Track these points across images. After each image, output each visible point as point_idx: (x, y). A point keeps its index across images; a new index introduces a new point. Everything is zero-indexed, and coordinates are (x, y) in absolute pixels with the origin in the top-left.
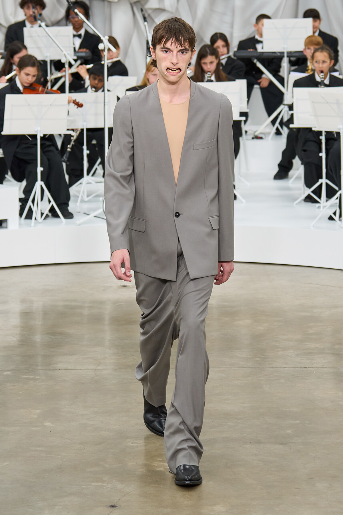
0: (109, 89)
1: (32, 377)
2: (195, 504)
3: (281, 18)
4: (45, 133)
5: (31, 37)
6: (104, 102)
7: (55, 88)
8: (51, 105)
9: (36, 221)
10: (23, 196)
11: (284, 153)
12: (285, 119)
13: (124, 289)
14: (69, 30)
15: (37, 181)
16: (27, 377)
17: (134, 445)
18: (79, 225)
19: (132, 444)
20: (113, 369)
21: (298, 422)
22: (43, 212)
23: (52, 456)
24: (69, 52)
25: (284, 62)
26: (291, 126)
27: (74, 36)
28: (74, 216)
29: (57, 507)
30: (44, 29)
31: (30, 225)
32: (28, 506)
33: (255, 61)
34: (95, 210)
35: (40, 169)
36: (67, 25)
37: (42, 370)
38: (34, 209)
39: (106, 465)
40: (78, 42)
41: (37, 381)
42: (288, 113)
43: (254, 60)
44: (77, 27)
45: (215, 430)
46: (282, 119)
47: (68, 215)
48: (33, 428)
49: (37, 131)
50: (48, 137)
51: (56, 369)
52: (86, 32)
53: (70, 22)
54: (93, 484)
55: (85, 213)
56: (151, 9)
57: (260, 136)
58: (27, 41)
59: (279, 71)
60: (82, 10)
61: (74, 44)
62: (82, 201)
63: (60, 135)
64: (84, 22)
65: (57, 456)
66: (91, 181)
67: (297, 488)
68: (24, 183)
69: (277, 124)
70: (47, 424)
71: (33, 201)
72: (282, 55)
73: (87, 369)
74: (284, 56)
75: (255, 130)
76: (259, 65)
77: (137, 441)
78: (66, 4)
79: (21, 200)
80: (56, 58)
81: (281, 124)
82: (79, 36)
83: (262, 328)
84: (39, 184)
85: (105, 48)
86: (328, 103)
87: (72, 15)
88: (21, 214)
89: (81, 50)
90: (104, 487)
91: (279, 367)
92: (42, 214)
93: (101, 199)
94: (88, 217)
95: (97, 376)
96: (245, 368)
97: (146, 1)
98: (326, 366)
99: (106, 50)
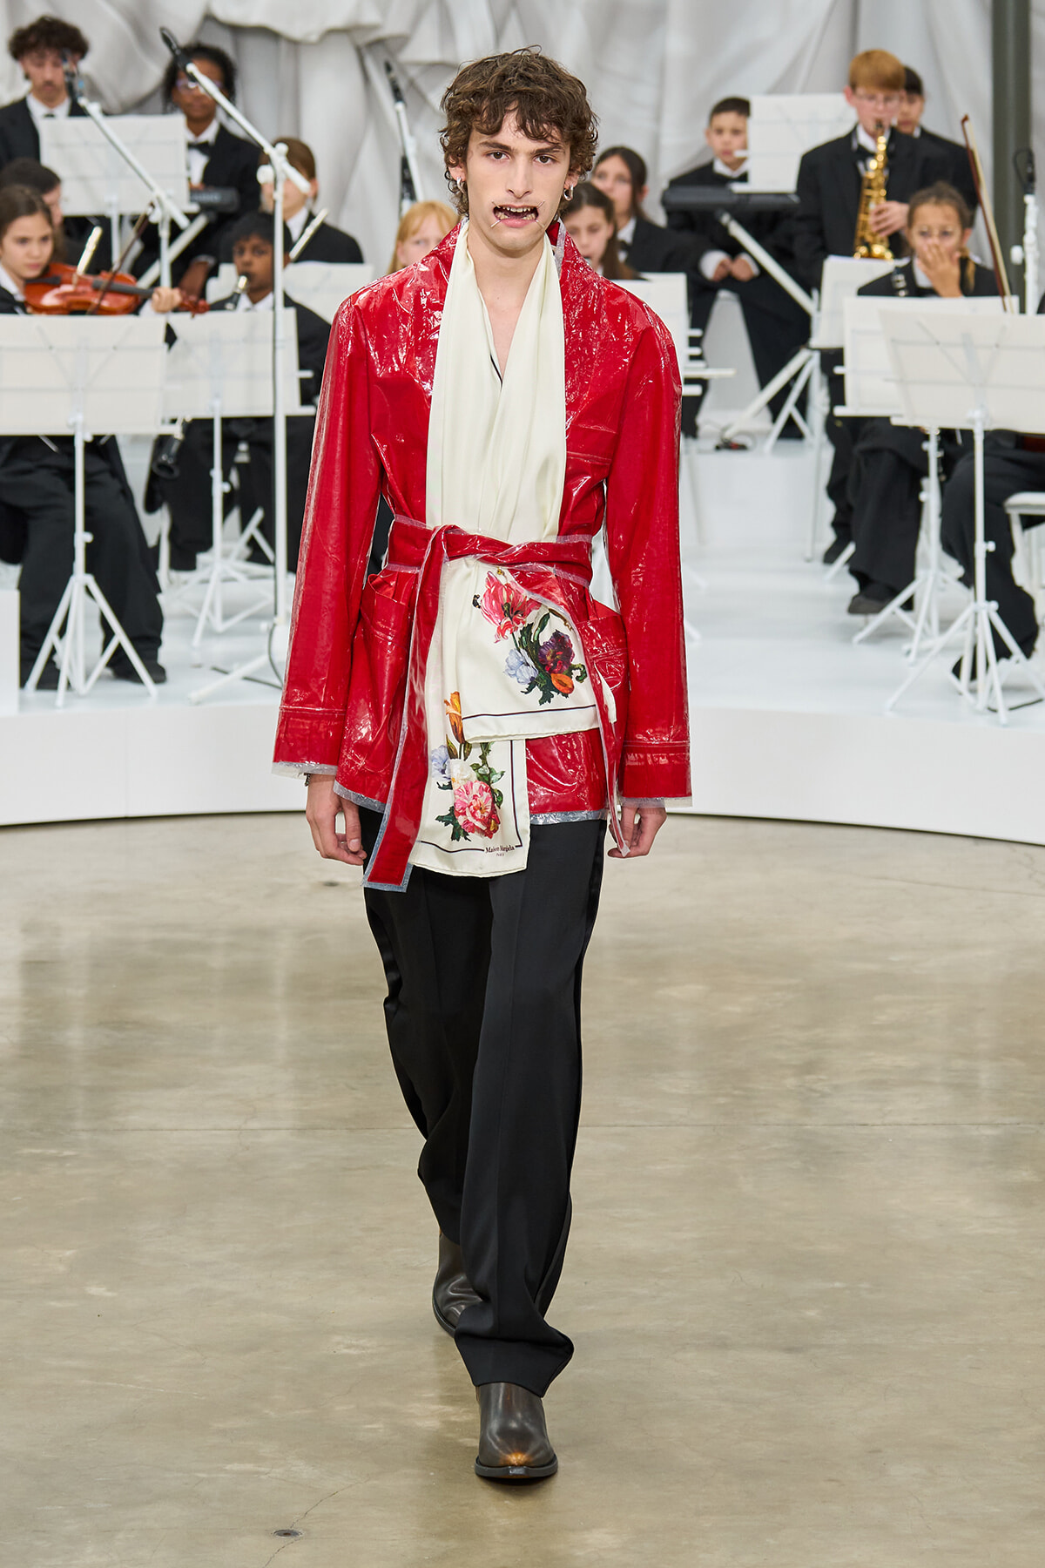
1: (53, 1151)
2: (530, 1526)
3: (804, 91)
4: (99, 432)
5: (59, 146)
6: (274, 341)
8: (115, 348)
9: (70, 693)
13: (331, 892)
14: (175, 126)
15: (72, 571)
16: (39, 1151)
17: (352, 1352)
18: (198, 703)
19: (346, 1351)
20: (292, 1129)
21: (837, 1284)
23: (109, 1384)
24: (173, 193)
27: (190, 145)
29: (121, 1536)
30: (97, 123)
31: (53, 706)
32: (35, 1531)
33: (725, 219)
34: (246, 658)
35: (82, 538)
36: (165, 112)
37: (83, 1130)
38: (64, 654)
39: (267, 1412)
40: (199, 162)
41: (68, 1165)
44: (199, 116)
45: (592, 1307)
48: (53, 1303)
49: (74, 425)
51: (125, 1130)
52: (223, 132)
54: (228, 1467)
55: (215, 669)
56: (417, 64)
57: (740, 440)
61: (188, 168)
62: (210, 633)
64: (216, 103)
65: (122, 1385)
66: (234, 574)
67: (833, 1480)
69: (789, 408)
70: (94, 1290)
71: (62, 632)
73: (215, 1130)
75: (723, 423)
77: (362, 1342)
80: (135, 208)
83: (738, 1009)
84: (80, 579)
85: (275, 180)
86: (938, 343)
87: (182, 82)
88: (24, 678)
90: (263, 1477)
91: (785, 1126)
93: (264, 626)
94: (223, 680)
95: (248, 1148)
96: (686, 1125)
97: (403, 40)
98: (923, 1122)
99: (280, 186)
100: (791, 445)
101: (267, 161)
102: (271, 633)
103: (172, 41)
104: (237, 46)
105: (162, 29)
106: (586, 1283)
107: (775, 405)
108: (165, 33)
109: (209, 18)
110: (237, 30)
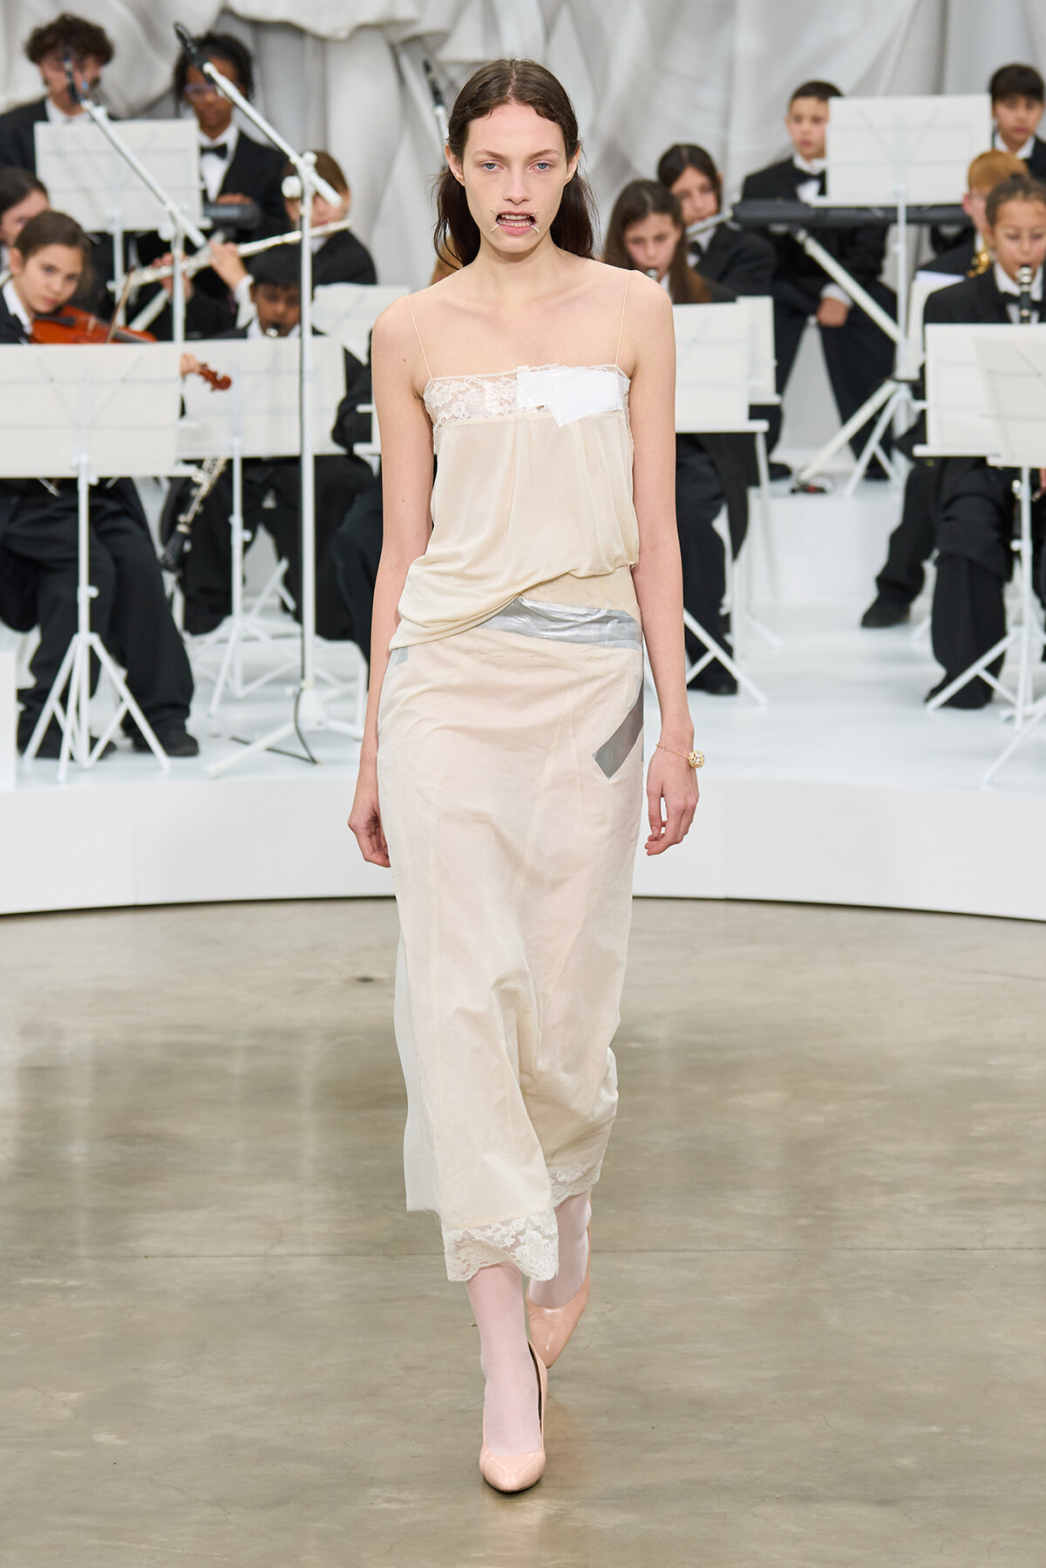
0: (320, 327)
1: (56, 1281)
3: (888, 93)
4: (105, 473)
5: (60, 154)
6: (301, 372)
7: (141, 323)
8: (123, 380)
9: (72, 764)
10: (29, 681)
11: (896, 539)
12: (901, 428)
13: (364, 990)
14: (186, 131)
15: (75, 629)
16: (38, 1281)
17: (392, 1506)
18: (217, 777)
19: (386, 1506)
20: (323, 1255)
22: (95, 734)
23: (119, 1543)
24: (186, 206)
25: (896, 240)
26: (919, 451)
27: (204, 151)
28: (202, 746)
30: (103, 130)
31: (52, 778)
33: (802, 236)
34: (268, 727)
35: (86, 593)
36: (177, 115)
37: (89, 1257)
38: (67, 724)
40: (216, 170)
41: (73, 1296)
42: (909, 408)
43: (797, 231)
44: (214, 120)
45: (660, 1455)
46: (890, 428)
47: (180, 744)
48: (57, 1453)
49: (78, 467)
50: (114, 486)
51: (137, 1257)
52: (243, 139)
53: (190, 103)
55: (235, 739)
57: (817, 482)
58: (46, 168)
59: (879, 270)
60: (228, 67)
61: (202, 179)
62: (229, 699)
63: (156, 480)
64: (234, 104)
65: (134, 1545)
66: (255, 632)
68: (34, 638)
69: (873, 446)
70: (102, 1438)
71: (64, 699)
72: (890, 216)
73: (238, 1256)
74: (895, 221)
76: (815, 250)
77: (403, 1496)
78: (175, 46)
79: (22, 695)
80: (142, 224)
81: (888, 443)
82: (221, 151)
83: (820, 1119)
84: (85, 640)
86: (1040, 375)
87: (195, 82)
88: (22, 744)
89: (228, 198)
91: (873, 1249)
92: (94, 741)
93: (290, 690)
94: (245, 751)
95: (273, 1277)
96: (764, 1250)
97: (442, 37)
98: (1028, 1246)
99: (308, 200)
100: (876, 487)
101: (293, 171)
102: (298, 698)
103: (186, 36)
104: (257, 42)
105: (176, 25)
106: (653, 1428)
107: (858, 443)
108: (180, 29)
109: (226, 12)
110: (257, 25)
